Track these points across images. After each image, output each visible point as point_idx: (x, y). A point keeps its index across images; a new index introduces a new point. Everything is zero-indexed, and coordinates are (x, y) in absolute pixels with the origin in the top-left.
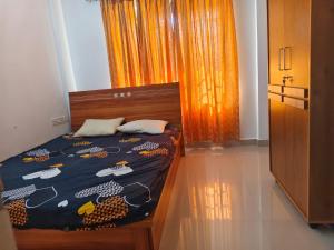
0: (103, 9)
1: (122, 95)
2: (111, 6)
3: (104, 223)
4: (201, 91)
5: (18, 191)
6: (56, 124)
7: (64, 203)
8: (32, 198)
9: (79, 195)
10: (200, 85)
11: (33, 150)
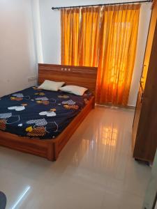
0: (62, 16)
1: (66, 69)
2: (66, 15)
3: (35, 137)
4: (110, 74)
5: (4, 114)
6: (29, 80)
7: (21, 125)
8: (9, 120)
9: (28, 122)
10: (110, 70)
11: (16, 93)
